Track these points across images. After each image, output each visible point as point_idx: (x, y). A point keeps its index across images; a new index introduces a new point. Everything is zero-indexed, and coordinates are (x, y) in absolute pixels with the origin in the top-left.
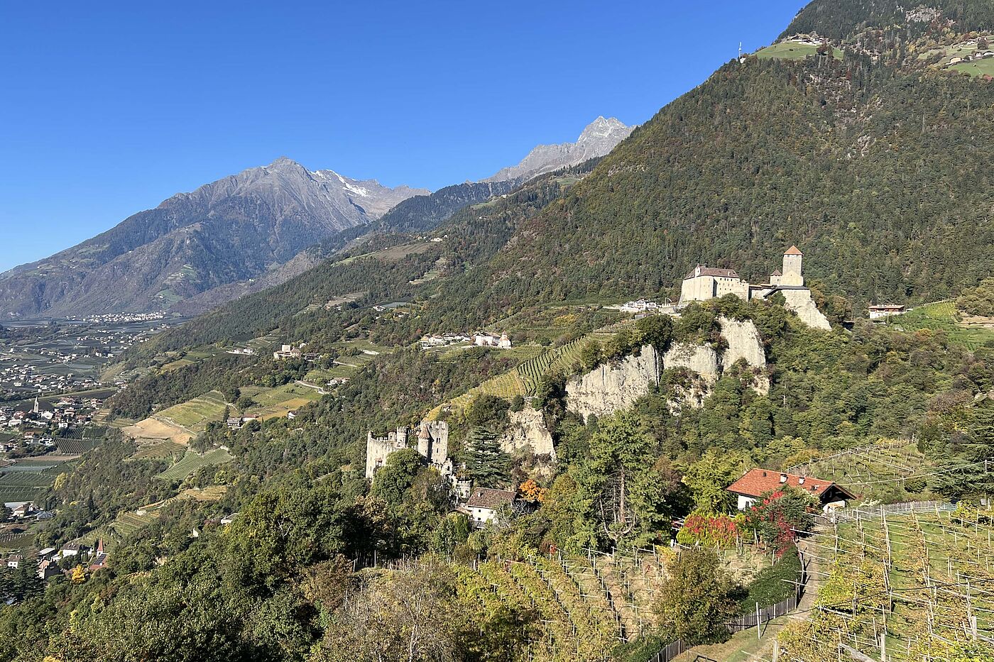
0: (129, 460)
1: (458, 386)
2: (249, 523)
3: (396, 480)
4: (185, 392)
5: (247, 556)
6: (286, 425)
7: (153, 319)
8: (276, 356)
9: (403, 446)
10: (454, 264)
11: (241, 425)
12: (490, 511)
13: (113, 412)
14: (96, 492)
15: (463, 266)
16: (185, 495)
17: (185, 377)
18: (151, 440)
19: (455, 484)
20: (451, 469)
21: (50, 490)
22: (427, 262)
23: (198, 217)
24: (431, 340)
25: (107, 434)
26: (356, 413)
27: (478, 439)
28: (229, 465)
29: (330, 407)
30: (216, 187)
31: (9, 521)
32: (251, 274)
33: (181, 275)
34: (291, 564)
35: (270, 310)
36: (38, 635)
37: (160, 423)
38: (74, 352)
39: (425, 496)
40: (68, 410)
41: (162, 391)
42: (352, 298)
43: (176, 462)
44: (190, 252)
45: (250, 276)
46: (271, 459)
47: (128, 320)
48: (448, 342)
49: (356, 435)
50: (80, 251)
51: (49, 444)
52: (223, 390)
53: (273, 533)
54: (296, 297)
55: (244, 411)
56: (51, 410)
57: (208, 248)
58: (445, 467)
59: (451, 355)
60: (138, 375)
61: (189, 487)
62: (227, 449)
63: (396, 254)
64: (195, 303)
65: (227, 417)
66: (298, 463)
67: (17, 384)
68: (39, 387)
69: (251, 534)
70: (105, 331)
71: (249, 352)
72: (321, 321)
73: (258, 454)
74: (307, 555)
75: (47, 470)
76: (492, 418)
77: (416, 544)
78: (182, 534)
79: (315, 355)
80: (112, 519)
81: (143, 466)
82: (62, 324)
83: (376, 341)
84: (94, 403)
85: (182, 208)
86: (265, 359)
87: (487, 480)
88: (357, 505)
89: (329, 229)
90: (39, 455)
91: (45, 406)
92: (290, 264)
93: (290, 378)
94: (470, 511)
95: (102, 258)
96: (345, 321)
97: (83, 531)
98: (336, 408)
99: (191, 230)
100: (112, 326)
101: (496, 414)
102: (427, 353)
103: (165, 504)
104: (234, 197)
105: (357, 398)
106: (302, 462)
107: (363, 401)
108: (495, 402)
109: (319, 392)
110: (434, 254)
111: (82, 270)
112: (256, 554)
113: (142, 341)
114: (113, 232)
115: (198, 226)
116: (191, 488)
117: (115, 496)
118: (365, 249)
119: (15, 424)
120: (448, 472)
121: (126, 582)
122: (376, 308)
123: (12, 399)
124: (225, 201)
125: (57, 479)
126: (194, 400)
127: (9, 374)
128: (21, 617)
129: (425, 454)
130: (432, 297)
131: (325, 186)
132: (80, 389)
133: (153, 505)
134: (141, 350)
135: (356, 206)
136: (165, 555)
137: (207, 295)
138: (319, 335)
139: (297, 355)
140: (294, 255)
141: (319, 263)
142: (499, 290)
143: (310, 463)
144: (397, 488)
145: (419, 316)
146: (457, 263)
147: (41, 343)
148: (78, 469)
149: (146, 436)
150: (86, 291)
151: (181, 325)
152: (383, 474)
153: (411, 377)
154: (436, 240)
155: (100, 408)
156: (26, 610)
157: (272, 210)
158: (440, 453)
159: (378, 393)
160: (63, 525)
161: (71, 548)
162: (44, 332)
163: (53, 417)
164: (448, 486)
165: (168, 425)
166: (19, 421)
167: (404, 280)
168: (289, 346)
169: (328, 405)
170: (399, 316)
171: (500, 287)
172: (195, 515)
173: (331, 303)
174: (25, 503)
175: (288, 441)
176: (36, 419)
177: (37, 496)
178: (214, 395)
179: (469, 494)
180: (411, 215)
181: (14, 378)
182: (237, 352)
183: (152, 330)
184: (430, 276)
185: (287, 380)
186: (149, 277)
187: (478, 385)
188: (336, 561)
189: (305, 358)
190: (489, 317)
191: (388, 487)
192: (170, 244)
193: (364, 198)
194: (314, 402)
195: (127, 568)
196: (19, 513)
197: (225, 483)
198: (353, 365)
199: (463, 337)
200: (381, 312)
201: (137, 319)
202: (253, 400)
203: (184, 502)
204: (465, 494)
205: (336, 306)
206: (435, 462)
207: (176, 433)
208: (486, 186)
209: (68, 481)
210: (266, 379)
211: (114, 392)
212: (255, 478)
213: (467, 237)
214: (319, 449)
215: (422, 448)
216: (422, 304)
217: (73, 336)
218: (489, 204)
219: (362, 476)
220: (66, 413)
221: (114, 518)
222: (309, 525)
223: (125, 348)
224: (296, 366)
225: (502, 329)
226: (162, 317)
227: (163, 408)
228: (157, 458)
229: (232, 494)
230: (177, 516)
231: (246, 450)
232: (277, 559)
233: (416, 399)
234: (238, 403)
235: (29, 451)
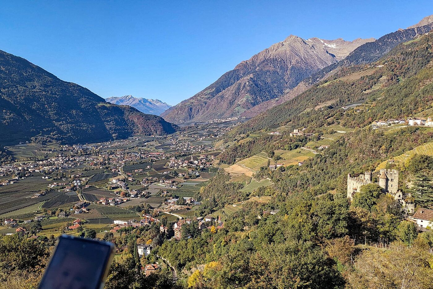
0: (228, 182)
1: (397, 149)
2: (298, 215)
3: (366, 200)
4: (249, 153)
5: (299, 231)
6: (297, 169)
7: (234, 120)
8: (291, 135)
9: (369, 182)
10: (392, 79)
11: (276, 168)
12: (429, 222)
13: (220, 161)
14: (216, 196)
15: (398, 79)
16: (252, 199)
17: (249, 146)
18: (237, 174)
19: (404, 205)
20: (401, 196)
21: (199, 193)
22: (374, 79)
23: (252, 71)
24: (378, 124)
25: (218, 171)
26: (334, 164)
27: (419, 180)
28: (271, 187)
29: (320, 160)
30: (259, 56)
31: (185, 205)
32: (277, 96)
33: (245, 99)
34: (320, 237)
35: (286, 113)
36: (202, 252)
37: (240, 167)
38: (203, 136)
39: (385, 210)
40: (203, 160)
41: (240, 152)
42: (329, 103)
43: (247, 184)
44: (248, 88)
45: (276, 96)
46: (292, 185)
47: (224, 121)
48: (390, 125)
49: (336, 175)
50: (204, 92)
51: (197, 174)
52: (267, 152)
53: (311, 221)
54: (299, 105)
55: (277, 162)
56: (197, 160)
57: (256, 85)
58: (398, 195)
59: (392, 132)
60: (229, 145)
61: (254, 196)
62: (270, 179)
63: (355, 77)
64: (251, 112)
65: (269, 165)
66: (305, 188)
67: (185, 150)
68: (192, 151)
69: (300, 220)
70: (215, 127)
71: (277, 133)
72: (313, 116)
73: (285, 182)
74: (329, 234)
75: (197, 185)
76: (425, 168)
77: (389, 236)
78: (254, 217)
79: (311, 134)
80: (223, 207)
81: (234, 185)
82: (199, 124)
83: (344, 126)
84: (212, 157)
85: (245, 67)
86: (285, 136)
87: (426, 204)
88: (351, 212)
89: (316, 69)
90: (194, 178)
91: (195, 158)
92: (295, 89)
93: (298, 146)
94: (415, 221)
95: (213, 95)
96: (326, 115)
97: (212, 211)
98: (323, 161)
99: (249, 78)
100: (218, 124)
101: (427, 166)
102: (376, 131)
103: (244, 202)
104: (268, 59)
105: (335, 156)
106: (307, 188)
107: (338, 157)
108: (427, 159)
109: (314, 153)
110: (378, 75)
111: (205, 100)
112: (303, 230)
113: (230, 130)
114: (217, 83)
115: (251, 76)
116: (255, 196)
117: (223, 197)
118: (336, 76)
119: (185, 165)
120: (399, 198)
121: (234, 235)
122: (343, 108)
123: (183, 155)
124: (264, 61)
125: (201, 189)
126: (254, 156)
127: (182, 145)
128: (196, 244)
129: (384, 187)
130: (378, 99)
131: (313, 46)
132: (207, 151)
133: (239, 203)
134: (230, 134)
135: (330, 54)
136: (247, 225)
137: (257, 107)
138: (313, 124)
139: (301, 134)
140: (297, 84)
141: (310, 87)
142: (425, 92)
143: (311, 188)
144: (368, 205)
145: (370, 111)
146: (394, 78)
147: (192, 133)
148: (208, 185)
149: (234, 172)
150: (207, 110)
151: (246, 123)
152: (359, 196)
153: (367, 144)
154: (379, 66)
155: (215, 159)
156: (197, 242)
157: (286, 63)
158: (393, 187)
159: (346, 154)
160: (205, 208)
161: (208, 218)
162: (193, 128)
163: (198, 163)
164: (399, 206)
165: (243, 167)
166: (186, 165)
167: (360, 91)
168: (297, 130)
169: (319, 159)
170: (358, 111)
171: (425, 89)
172: (258, 209)
173: (318, 107)
174: (190, 198)
175: (299, 177)
176: (192, 164)
177: (194, 195)
178: (262, 154)
179: (414, 211)
180: (363, 54)
181: (183, 147)
182: (272, 134)
183: (234, 125)
184: (376, 88)
185: (297, 147)
186: (231, 101)
187: (412, 149)
188: (345, 239)
189: (306, 136)
190: (417, 108)
191: (362, 204)
192: (240, 85)
193: (335, 49)
194: (312, 158)
195: (233, 229)
196: (188, 202)
197: (270, 195)
198: (332, 139)
199: (399, 121)
200: (346, 110)
201: (227, 120)
202: (281, 157)
203: (252, 203)
204: (411, 211)
205: (320, 108)
206: (390, 192)
207: (247, 171)
208: (413, 30)
209: (205, 190)
210: (286, 146)
211: (220, 153)
212: (284, 194)
213: (401, 62)
214: (316, 181)
215: (382, 183)
216: (372, 104)
217: (203, 129)
218: (416, 40)
219: (345, 197)
220: (202, 161)
221: (224, 207)
222: (329, 219)
223: (223, 134)
224: (301, 140)
225: (427, 115)
226: (237, 119)
227: (240, 160)
228: (239, 182)
229: (274, 201)
230: (249, 208)
231: (279, 181)
232: (313, 234)
233: (370, 157)
234: (274, 158)
235: (190, 177)
